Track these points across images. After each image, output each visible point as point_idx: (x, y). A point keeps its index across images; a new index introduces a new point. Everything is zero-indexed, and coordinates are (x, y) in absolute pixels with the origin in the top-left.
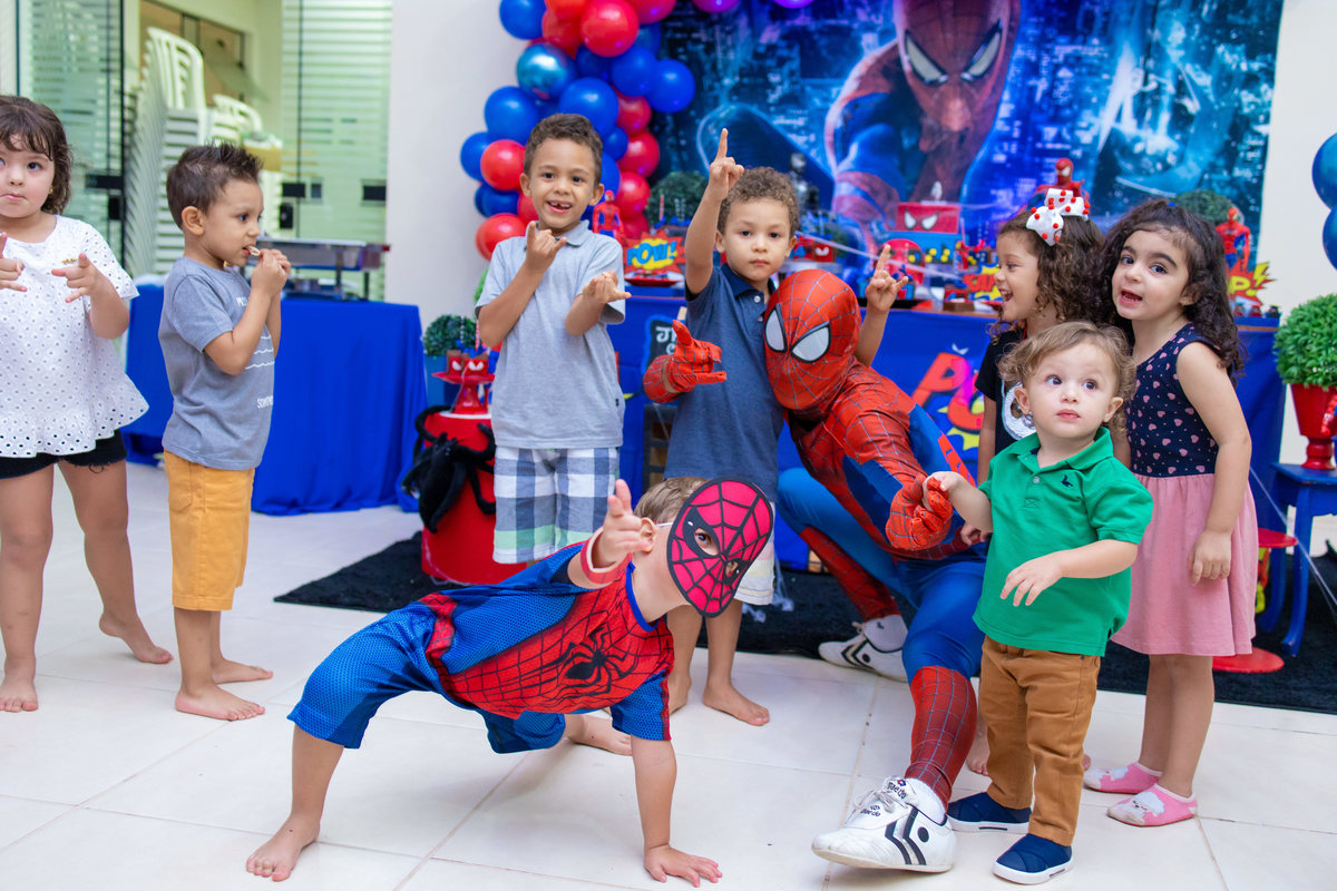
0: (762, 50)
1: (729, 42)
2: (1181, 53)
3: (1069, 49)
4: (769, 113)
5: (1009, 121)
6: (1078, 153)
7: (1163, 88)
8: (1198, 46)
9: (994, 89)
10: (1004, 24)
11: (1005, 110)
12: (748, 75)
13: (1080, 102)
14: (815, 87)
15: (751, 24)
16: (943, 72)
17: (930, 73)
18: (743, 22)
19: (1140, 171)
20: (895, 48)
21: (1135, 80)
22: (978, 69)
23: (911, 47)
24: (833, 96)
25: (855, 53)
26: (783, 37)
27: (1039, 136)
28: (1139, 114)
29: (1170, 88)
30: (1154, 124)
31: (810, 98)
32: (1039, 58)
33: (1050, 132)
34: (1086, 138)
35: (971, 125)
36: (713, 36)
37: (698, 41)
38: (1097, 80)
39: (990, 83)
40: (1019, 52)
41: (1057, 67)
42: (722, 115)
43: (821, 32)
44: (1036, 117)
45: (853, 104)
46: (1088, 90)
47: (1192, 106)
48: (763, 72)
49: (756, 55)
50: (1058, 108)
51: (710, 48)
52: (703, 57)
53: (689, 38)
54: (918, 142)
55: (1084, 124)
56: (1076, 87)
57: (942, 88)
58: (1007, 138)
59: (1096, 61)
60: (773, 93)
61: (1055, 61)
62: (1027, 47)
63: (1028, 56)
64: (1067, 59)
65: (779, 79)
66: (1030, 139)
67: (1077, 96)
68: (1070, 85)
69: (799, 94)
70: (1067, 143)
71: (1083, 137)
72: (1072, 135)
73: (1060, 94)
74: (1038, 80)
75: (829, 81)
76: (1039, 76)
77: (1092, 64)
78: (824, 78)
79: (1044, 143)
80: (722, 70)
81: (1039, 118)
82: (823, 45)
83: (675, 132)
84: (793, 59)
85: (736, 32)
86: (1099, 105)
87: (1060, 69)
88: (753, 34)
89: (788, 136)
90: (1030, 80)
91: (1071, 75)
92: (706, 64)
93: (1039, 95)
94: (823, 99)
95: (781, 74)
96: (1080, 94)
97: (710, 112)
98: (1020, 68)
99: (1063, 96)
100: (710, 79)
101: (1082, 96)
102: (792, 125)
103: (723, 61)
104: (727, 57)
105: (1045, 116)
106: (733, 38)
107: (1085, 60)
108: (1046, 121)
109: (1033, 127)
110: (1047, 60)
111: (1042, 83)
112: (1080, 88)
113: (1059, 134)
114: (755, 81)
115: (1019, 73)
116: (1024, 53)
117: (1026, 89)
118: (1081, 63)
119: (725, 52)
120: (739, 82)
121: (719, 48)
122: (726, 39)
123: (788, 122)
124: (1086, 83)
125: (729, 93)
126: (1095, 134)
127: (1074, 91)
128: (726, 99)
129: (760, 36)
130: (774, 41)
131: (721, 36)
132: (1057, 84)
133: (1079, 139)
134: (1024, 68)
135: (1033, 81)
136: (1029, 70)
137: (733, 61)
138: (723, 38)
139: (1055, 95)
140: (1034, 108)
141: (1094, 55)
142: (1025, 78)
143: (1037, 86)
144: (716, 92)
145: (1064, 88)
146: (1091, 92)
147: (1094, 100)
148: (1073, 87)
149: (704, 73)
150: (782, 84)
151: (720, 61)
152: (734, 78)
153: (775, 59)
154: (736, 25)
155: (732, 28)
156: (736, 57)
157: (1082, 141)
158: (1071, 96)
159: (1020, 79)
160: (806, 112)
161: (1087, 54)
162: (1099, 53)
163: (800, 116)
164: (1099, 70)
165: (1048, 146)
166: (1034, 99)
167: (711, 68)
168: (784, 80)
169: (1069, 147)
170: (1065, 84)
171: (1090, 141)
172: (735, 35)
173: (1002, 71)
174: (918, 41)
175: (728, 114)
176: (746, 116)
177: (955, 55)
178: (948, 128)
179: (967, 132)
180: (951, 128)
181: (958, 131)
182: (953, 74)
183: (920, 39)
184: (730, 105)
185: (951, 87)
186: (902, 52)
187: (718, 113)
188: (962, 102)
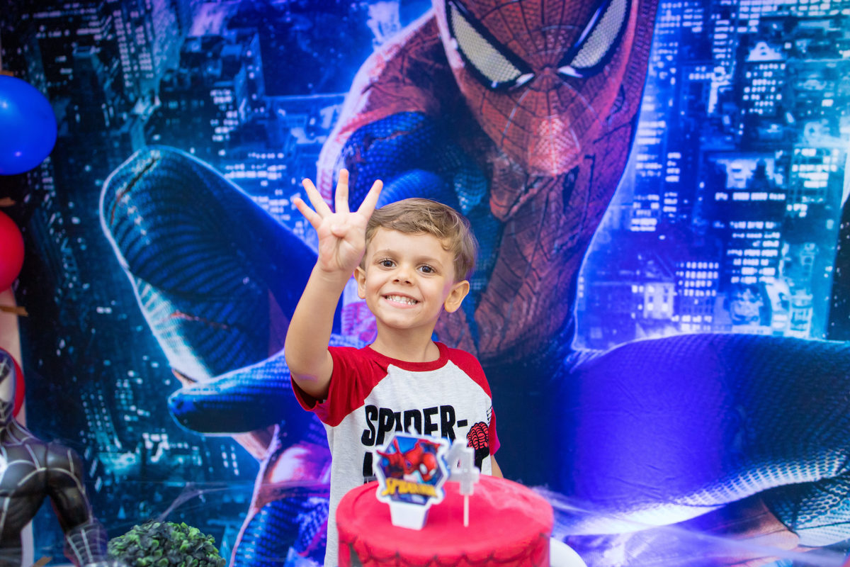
0: (195, 47)
1: (140, 39)
4: (216, 160)
5: (657, 152)
6: (801, 209)
9: (622, 92)
11: (648, 131)
12: (175, 96)
13: (798, 108)
14: (293, 109)
16: (524, 67)
17: (499, 70)
20: (431, 26)
22: (590, 56)
23: (459, 20)
24: (326, 124)
25: (361, 42)
26: (230, 23)
27: (718, 179)
31: (287, 130)
32: (709, 27)
33: (740, 170)
34: (816, 178)
35: (585, 167)
36: (113, 31)
37: (88, 41)
38: (831, 63)
39: (615, 82)
40: (668, 19)
41: (746, 42)
42: (138, 169)
44: (710, 142)
45: (363, 135)
46: (812, 83)
48: (201, 88)
49: (187, 58)
50: (754, 122)
51: (109, 51)
52: (99, 68)
53: (74, 37)
54: (486, 200)
55: (810, 153)
56: (788, 79)
57: (524, 97)
58: (654, 185)
59: (826, 26)
60: (221, 125)
61: (742, 30)
62: (683, 8)
63: (686, 24)
64: (766, 24)
65: (229, 99)
66: (702, 185)
67: (792, 97)
68: (776, 75)
69: (266, 123)
70: (778, 190)
71: (808, 176)
72: (787, 173)
73: (756, 93)
74: (710, 70)
75: (316, 96)
76: (711, 63)
77: (819, 31)
78: (308, 92)
79: (730, 192)
80: (131, 89)
81: (717, 144)
82: (302, 31)
83: (60, 203)
84: (250, 61)
85: (150, 19)
86: (839, 113)
87: (753, 46)
88: (178, 20)
89: (255, 199)
90: (694, 72)
91: (777, 56)
92: (104, 81)
93: (713, 99)
94: (309, 130)
95: (232, 88)
96: (797, 92)
97: (116, 165)
98: (672, 48)
99: (763, 97)
100: (113, 106)
101: (802, 95)
102: (258, 181)
103: (132, 72)
104: (139, 65)
105: (729, 138)
106: (145, 31)
107: (803, 25)
108: (732, 147)
109: (706, 161)
110: (725, 29)
111: (718, 75)
112: (796, 81)
113: (760, 172)
114: (189, 104)
115: (670, 58)
116: (678, 18)
117: (687, 89)
118: (794, 32)
119: (134, 57)
120: (161, 109)
121: (123, 51)
122: (134, 34)
123: (251, 175)
124: (808, 69)
125: (146, 128)
126: (834, 169)
127: (785, 86)
128: (142, 140)
129: (190, 24)
130: (215, 30)
131: (125, 29)
132: (748, 75)
133: (801, 181)
134: (679, 48)
135: (700, 72)
136: (690, 52)
137: (149, 72)
138: (129, 32)
139: (746, 98)
140: (706, 124)
141: (822, 14)
142: (684, 68)
143: (709, 82)
144: (125, 129)
145: (764, 82)
146: (819, 87)
147: (827, 103)
148: (782, 78)
149: (101, 97)
150: (235, 108)
151: (128, 73)
152: (153, 101)
153: (220, 62)
154: (149, 7)
155: (142, 12)
156: (153, 64)
157: (807, 185)
158: (779, 97)
159: (673, 71)
160: (281, 156)
161: (806, 12)
162: (832, 8)
163: (270, 162)
164: (834, 42)
165: (737, 196)
166: (704, 107)
167: (113, 86)
168: (239, 99)
169: (782, 197)
170: (766, 74)
171: (824, 184)
172: (148, 25)
173: (636, 56)
174: (471, 12)
175: (148, 167)
176: (179, 168)
177: (544, 34)
178: (539, 170)
179: (576, 177)
180: (545, 171)
181: (559, 176)
182: (542, 69)
183: (474, 7)
184: (150, 150)
185: (541, 94)
186: (444, 33)
187: (131, 165)
188: (563, 121)
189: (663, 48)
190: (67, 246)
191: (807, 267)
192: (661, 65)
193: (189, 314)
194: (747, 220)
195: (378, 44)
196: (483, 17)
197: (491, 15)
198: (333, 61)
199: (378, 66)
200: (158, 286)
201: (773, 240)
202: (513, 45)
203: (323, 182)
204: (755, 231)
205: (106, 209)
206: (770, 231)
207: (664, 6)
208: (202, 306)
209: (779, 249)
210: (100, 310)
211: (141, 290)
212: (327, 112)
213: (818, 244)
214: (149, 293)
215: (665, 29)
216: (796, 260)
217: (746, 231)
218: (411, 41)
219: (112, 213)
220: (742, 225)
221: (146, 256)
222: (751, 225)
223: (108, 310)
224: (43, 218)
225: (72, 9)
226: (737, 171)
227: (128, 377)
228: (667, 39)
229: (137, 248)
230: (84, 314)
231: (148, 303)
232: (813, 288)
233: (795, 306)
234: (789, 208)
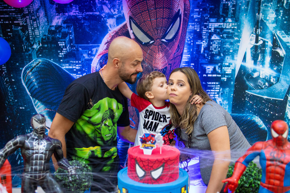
0: (53, 29)
1: (35, 25)
2: (275, 25)
3: (216, 25)
4: (60, 63)
5: (188, 63)
6: (225, 79)
7: (266, 44)
8: (283, 21)
9: (178, 47)
10: (182, 12)
12: (47, 43)
13: (224, 52)
14: (84, 48)
15: (46, 15)
16: (152, 39)
17: (145, 39)
18: (42, 14)
19: (257, 87)
20: (125, 26)
21: (251, 40)
22: (170, 37)
23: (133, 25)
24: (94, 53)
25: (104, 30)
26: (64, 22)
27: (204, 71)
28: (255, 58)
29: (270, 44)
30: (263, 63)
31: (82, 54)
32: (201, 30)
33: (209, 68)
34: (228, 71)
35: (169, 67)
36: (26, 22)
37: (18, 25)
38: (232, 41)
39: (177, 44)
40: (190, 27)
41: (211, 34)
42: (34, 65)
43: (84, 19)
44: (202, 61)
45: (105, 57)
46: (227, 46)
47: (282, 52)
48: (55, 41)
49: (50, 32)
50: (213, 56)
51: (25, 28)
52: (21, 34)
53: (13, 23)
55: (227, 64)
56: (222, 44)
57: (152, 47)
59: (231, 31)
60: (61, 52)
61: (210, 31)
62: (195, 24)
63: (195, 29)
64: (216, 30)
65: (64, 45)
66: (200, 72)
67: (222, 49)
68: (218, 43)
69: (75, 52)
70: (219, 74)
71: (227, 70)
72: (221, 69)
73: (213, 48)
74: (201, 41)
75: (91, 45)
76: (202, 40)
77: (229, 32)
78: (89, 43)
79: (207, 74)
80: (32, 40)
81: (204, 61)
82: (86, 25)
83: (8, 74)
84: (71, 34)
85: (39, 19)
86: (234, 54)
87: (213, 35)
88: (48, 20)
89: (72, 74)
90: (197, 42)
91: (219, 38)
92: (23, 37)
93: (202, 49)
94: (89, 54)
95: (65, 41)
96: (224, 48)
97: (27, 63)
98: (192, 35)
99: (215, 49)
100: (26, 45)
101: (225, 49)
102: (73, 69)
103: (32, 35)
104: (35, 33)
105: (206, 60)
106: (37, 23)
107: (225, 30)
108: (207, 62)
109: (201, 66)
110: (205, 31)
111: (204, 43)
112: (223, 45)
113: (214, 69)
114: (51, 45)
115: (191, 38)
116: (193, 27)
117: (196, 46)
118: (223, 32)
119: (33, 31)
120: (42, 47)
121: (30, 28)
122: (33, 24)
123: (71, 67)
124: (226, 42)
125: (37, 52)
126: (233, 68)
127: (221, 46)
128: (36, 56)
129: (51, 22)
130: (60, 24)
131: (30, 22)
132: (211, 43)
133: (225, 72)
134: (193, 35)
135: (199, 42)
136: (196, 36)
137: (38, 35)
138: (32, 23)
139: (211, 49)
140: (201, 56)
141: (230, 28)
142: (195, 41)
143: (201, 45)
144: (30, 52)
145: (215, 45)
146: (229, 47)
147: (231, 51)
148: (220, 44)
149: (22, 42)
150: (66, 47)
151: (31, 35)
152: (39, 44)
153: (61, 33)
154: (38, 16)
155: (36, 17)
156: (39, 33)
157: (226, 72)
158: (219, 49)
159: (192, 41)
160: (80, 62)
161: (226, 27)
162: (232, 26)
163: (77, 64)
164: (233, 35)
165: (209, 75)
166: (200, 51)
167: (26, 39)
168: (67, 45)
169: (220, 76)
170: (216, 43)
171: (231, 72)
172: (38, 21)
173: (182, 37)
174: (137, 23)
175: (37, 64)
176: (48, 65)
177: (157, 30)
178: (156, 68)
179: (166, 70)
180: (158, 68)
181: (161, 69)
182: (157, 39)
183: (137, 21)
184: (38, 59)
185: (156, 46)
186: (129, 28)
187: (32, 64)
188: (162, 54)
189: (189, 35)
190: (10, 88)
191: (227, 94)
192: (189, 39)
193: (50, 109)
194: (211, 82)
195: (109, 30)
196: (140, 24)
197: (142, 24)
198: (96, 35)
199: (110, 37)
200: (40, 100)
201: (218, 87)
202: (148, 32)
203: (93, 70)
204: (213, 85)
205: (23, 77)
206: (217, 85)
207: (189, 24)
208: (55, 106)
209: (220, 89)
210: (21, 108)
211: (34, 102)
212: (94, 50)
213: (229, 88)
214: (37, 102)
215: (190, 30)
216: (224, 92)
217: (211, 85)
218: (119, 30)
219: (25, 78)
220: (210, 83)
221: (36, 91)
222: (212, 83)
223: (24, 108)
224: (2, 79)
225: (12, 15)
226: (209, 69)
227: (30, 129)
228: (190, 33)
229: (34, 89)
230: (15, 109)
231: (37, 106)
232: (228, 100)
233: (224, 105)
234: (222, 79)
